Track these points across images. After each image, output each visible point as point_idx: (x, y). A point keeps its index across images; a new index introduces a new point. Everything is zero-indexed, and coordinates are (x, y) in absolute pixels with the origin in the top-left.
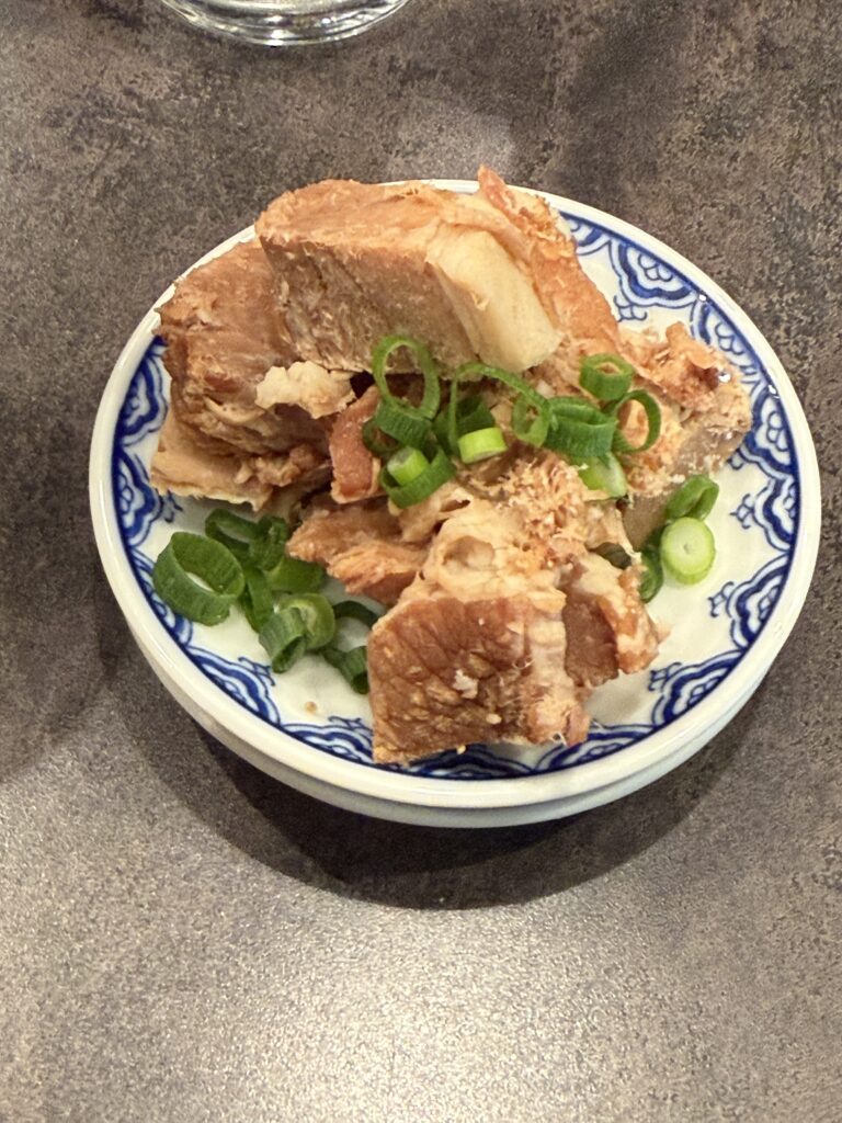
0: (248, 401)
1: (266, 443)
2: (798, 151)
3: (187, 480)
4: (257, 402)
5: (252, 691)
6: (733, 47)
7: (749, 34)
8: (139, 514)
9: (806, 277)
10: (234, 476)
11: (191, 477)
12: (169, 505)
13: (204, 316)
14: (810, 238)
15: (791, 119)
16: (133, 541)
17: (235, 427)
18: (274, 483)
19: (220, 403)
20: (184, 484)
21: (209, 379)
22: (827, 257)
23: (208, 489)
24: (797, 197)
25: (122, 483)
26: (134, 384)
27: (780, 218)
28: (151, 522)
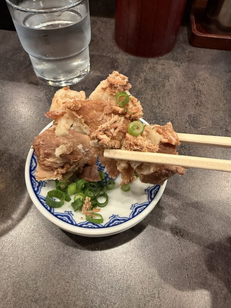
0: (54, 156)
1: (59, 165)
2: (153, 96)
3: (44, 177)
4: (56, 156)
5: (69, 218)
6: (140, 80)
7: (143, 78)
8: (38, 187)
9: (156, 118)
10: (54, 173)
11: (45, 176)
12: (44, 183)
13: (41, 143)
14: (156, 111)
15: (151, 91)
16: (38, 193)
17: (52, 163)
18: (62, 173)
19: (48, 158)
20: (43, 178)
21: (45, 154)
22: (160, 113)
23: (48, 178)
24: (153, 104)
25: (33, 182)
26: (31, 161)
27: (151, 108)
28: (41, 188)
